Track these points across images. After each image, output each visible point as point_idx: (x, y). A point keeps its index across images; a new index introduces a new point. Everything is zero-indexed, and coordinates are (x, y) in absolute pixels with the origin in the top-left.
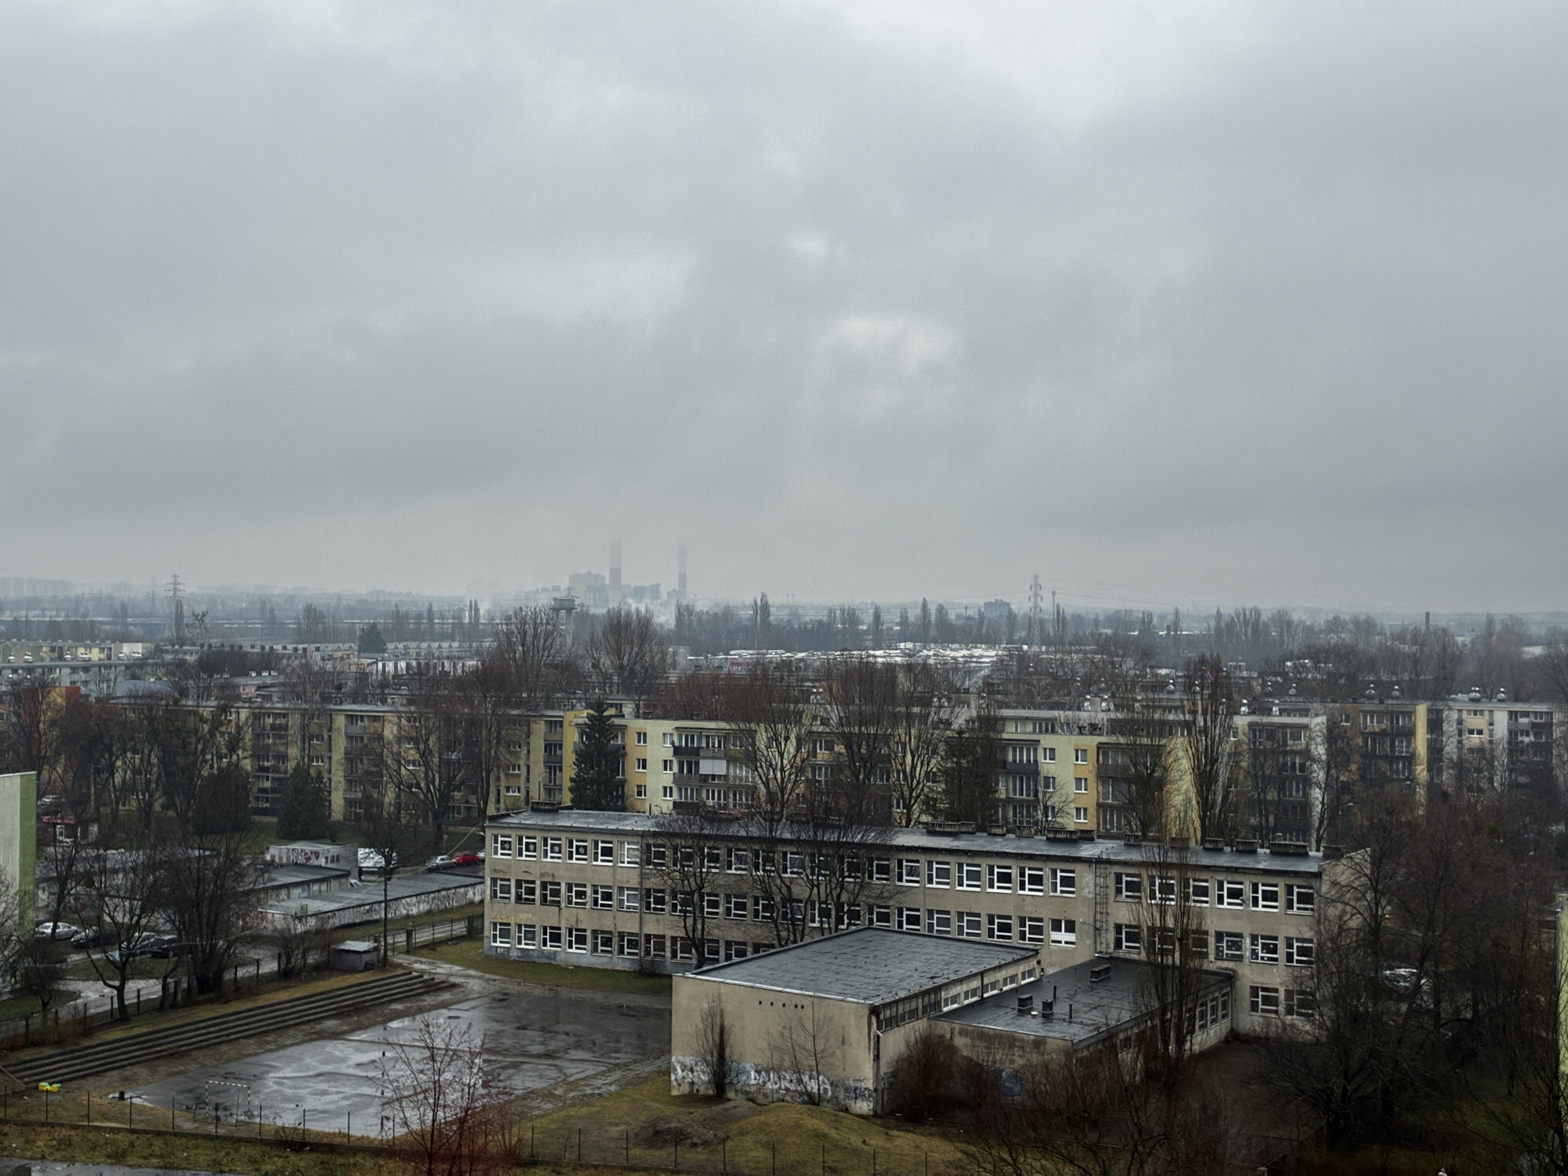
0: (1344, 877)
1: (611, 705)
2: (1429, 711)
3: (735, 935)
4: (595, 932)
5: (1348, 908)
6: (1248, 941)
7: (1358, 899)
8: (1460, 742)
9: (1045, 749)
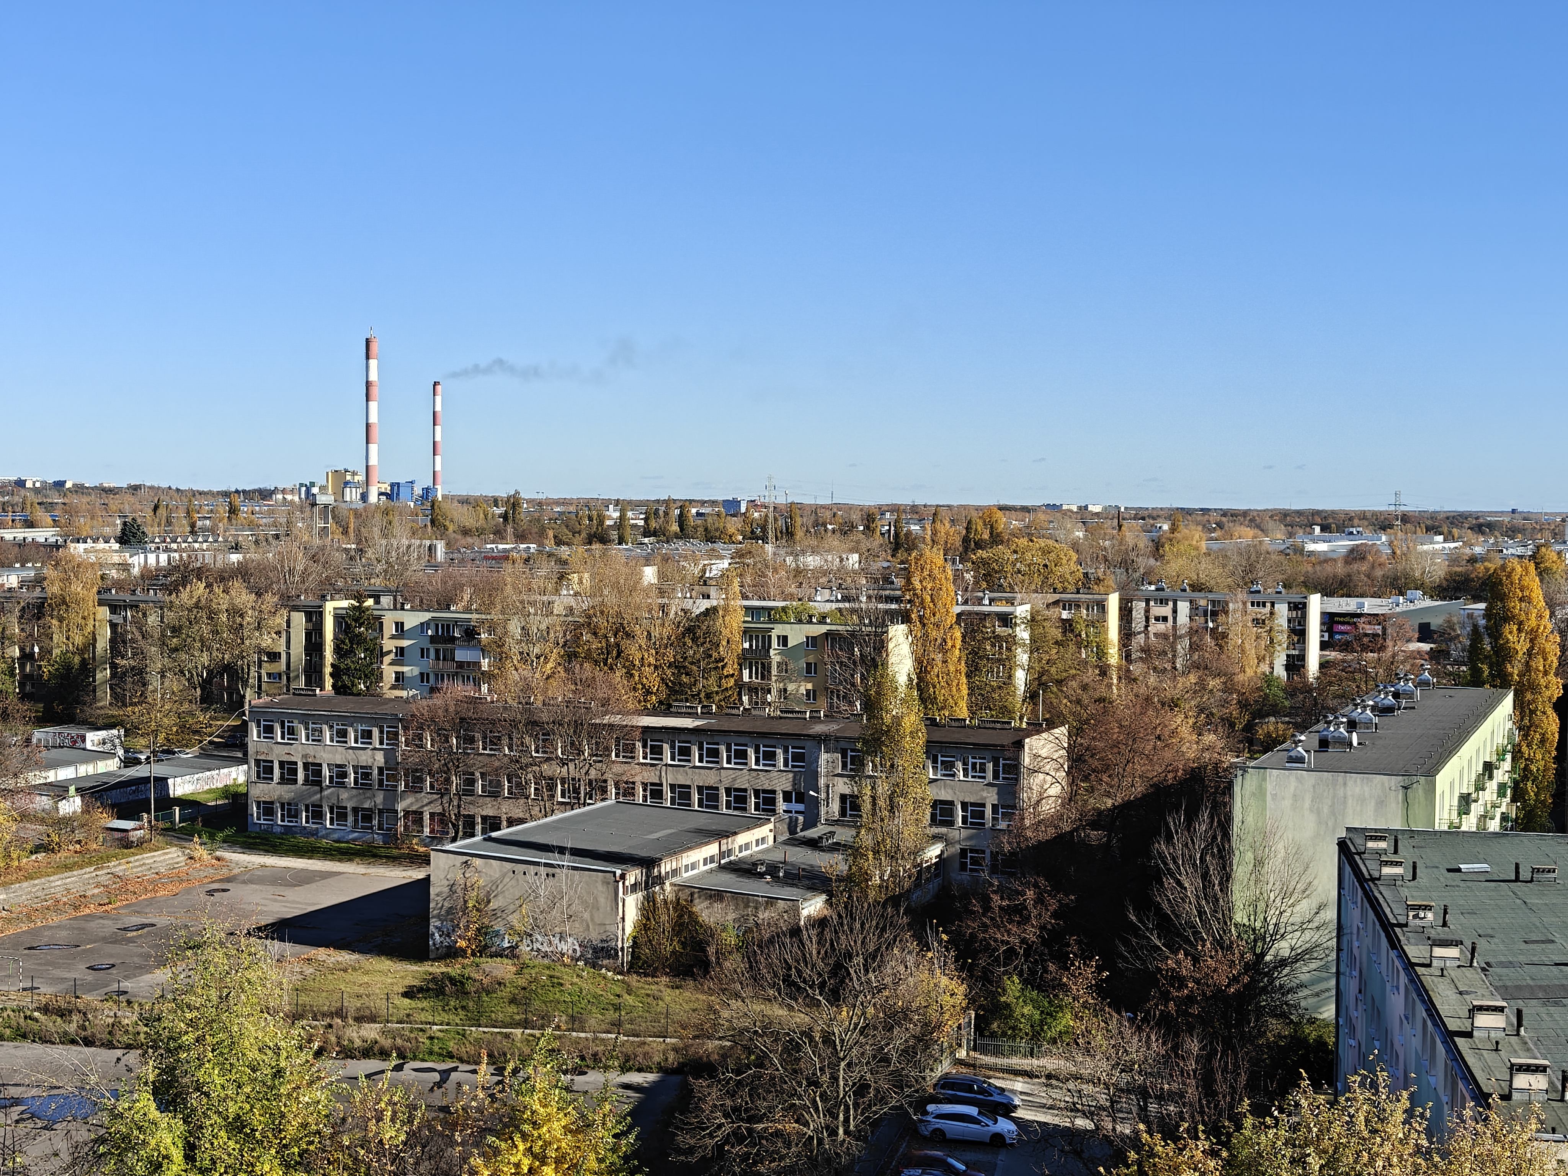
0: (1045, 750)
1: (370, 596)
2: (1121, 600)
3: (490, 812)
4: (355, 810)
5: (1049, 778)
6: (959, 807)
7: (1057, 770)
8: (1146, 627)
9: (779, 637)
